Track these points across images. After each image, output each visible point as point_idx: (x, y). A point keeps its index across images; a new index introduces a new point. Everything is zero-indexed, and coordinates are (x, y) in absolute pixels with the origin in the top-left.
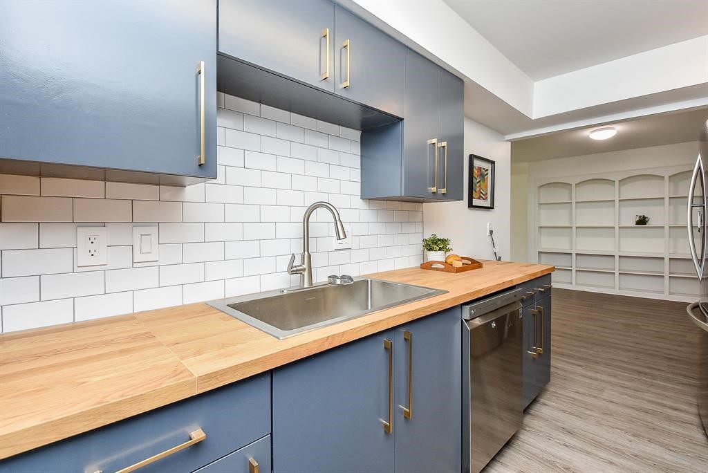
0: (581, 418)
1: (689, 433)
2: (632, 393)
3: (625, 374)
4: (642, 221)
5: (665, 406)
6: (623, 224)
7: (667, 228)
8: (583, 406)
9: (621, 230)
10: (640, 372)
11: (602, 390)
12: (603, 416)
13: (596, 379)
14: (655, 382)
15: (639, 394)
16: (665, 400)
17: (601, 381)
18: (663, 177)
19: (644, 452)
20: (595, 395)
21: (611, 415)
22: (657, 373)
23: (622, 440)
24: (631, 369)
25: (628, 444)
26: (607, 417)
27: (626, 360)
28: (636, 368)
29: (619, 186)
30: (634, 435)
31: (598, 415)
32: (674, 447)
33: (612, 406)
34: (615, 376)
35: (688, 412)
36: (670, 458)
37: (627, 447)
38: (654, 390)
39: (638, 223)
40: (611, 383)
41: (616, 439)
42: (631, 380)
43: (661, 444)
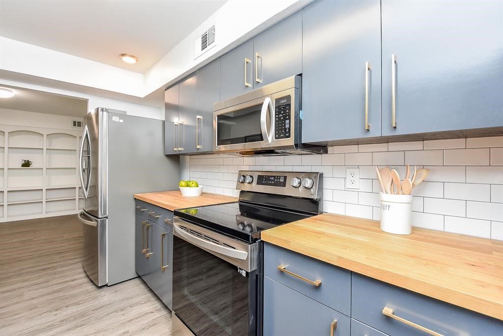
0: (13, 324)
1: (84, 289)
2: (45, 285)
3: (35, 275)
4: (27, 164)
5: (67, 282)
6: (10, 167)
7: (45, 169)
8: (11, 314)
9: (10, 171)
10: (44, 269)
11: (21, 295)
12: (30, 312)
13: (14, 290)
14: (56, 270)
15: (49, 283)
16: (66, 278)
17: (18, 289)
18: (43, 135)
19: (66, 315)
20: (18, 301)
21: (36, 307)
22: (54, 265)
23: (51, 318)
24: (38, 270)
25: (56, 317)
26: (33, 311)
27: (31, 266)
28: (41, 268)
29: (9, 136)
30: (56, 310)
31: (26, 313)
32: (81, 301)
33: (34, 302)
34: (28, 280)
35: (80, 278)
36: (81, 308)
37: (55, 320)
38: (57, 276)
39: (23, 165)
40: (27, 287)
41: (46, 320)
42: (40, 277)
43: (74, 304)
